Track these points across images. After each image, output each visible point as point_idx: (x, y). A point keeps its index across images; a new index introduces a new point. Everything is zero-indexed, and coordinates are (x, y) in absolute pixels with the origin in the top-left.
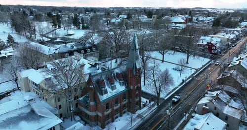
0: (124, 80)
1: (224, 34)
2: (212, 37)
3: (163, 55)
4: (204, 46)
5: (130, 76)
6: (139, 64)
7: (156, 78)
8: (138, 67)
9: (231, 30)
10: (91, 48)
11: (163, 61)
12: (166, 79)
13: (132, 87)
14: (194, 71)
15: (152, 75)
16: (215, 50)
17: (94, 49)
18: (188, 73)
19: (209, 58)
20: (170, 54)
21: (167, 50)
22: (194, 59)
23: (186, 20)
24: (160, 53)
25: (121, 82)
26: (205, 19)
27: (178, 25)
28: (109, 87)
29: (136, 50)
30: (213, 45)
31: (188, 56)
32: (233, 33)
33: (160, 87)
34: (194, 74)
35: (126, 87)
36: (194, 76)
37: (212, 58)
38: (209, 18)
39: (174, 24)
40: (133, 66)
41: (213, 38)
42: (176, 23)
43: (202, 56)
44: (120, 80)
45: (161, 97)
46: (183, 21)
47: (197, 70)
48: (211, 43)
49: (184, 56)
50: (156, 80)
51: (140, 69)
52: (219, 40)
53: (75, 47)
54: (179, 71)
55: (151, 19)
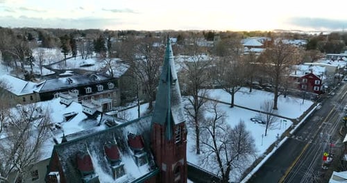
0: (145, 150)
1: (328, 61)
2: (311, 65)
3: (232, 94)
4: (300, 79)
5: (159, 142)
6: (180, 115)
7: (219, 144)
8: (177, 122)
9: (337, 56)
10: (105, 84)
11: (232, 105)
12: (240, 142)
13: (164, 167)
14: (290, 123)
15: (211, 137)
16: (320, 86)
17: (111, 85)
18: (280, 128)
19: (312, 100)
20: (244, 93)
21: (238, 87)
22: (288, 101)
23: (265, 44)
24: (227, 91)
25: (138, 156)
26: (291, 42)
27: (252, 50)
28: (107, 172)
29: (172, 81)
30: (315, 78)
31: (276, 97)
32: (341, 60)
33: (228, 164)
34: (290, 129)
35: (152, 168)
36: (291, 132)
37: (316, 100)
38: (297, 42)
39: (247, 49)
40: (167, 119)
41: (312, 67)
42: (250, 47)
43: (299, 96)
44: (136, 152)
45: (230, 181)
46: (261, 44)
47: (295, 122)
48: (312, 74)
49: (269, 97)
50: (221, 147)
51: (182, 125)
52: (323, 70)
53: (75, 82)
54: (263, 123)
55: (212, 42)
